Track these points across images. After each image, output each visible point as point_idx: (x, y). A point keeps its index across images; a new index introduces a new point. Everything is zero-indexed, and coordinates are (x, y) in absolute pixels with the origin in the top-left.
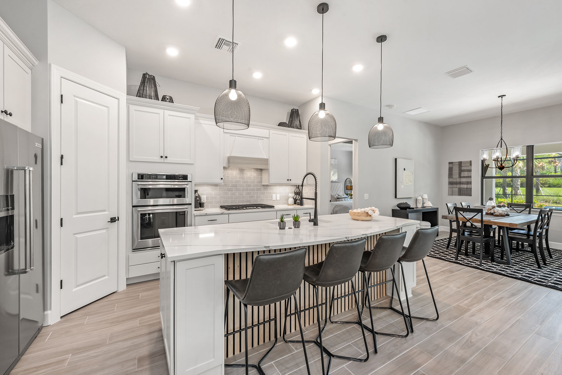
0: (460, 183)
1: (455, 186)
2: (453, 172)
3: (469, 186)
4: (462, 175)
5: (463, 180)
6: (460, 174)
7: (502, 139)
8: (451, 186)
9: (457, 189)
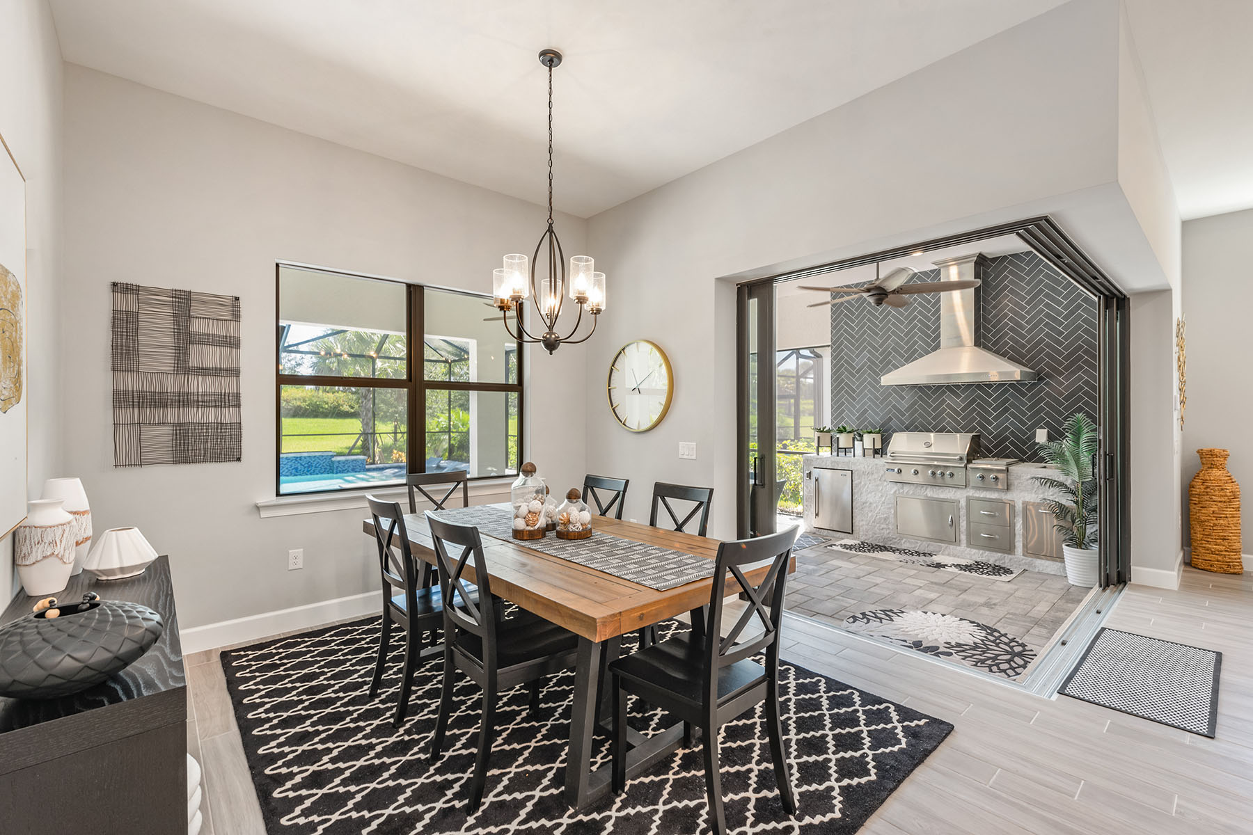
0: (183, 400)
1: (154, 414)
2: (142, 339)
3: (228, 415)
4: (194, 362)
5: (199, 385)
6: (181, 352)
7: (550, 230)
8: (132, 414)
9: (167, 431)
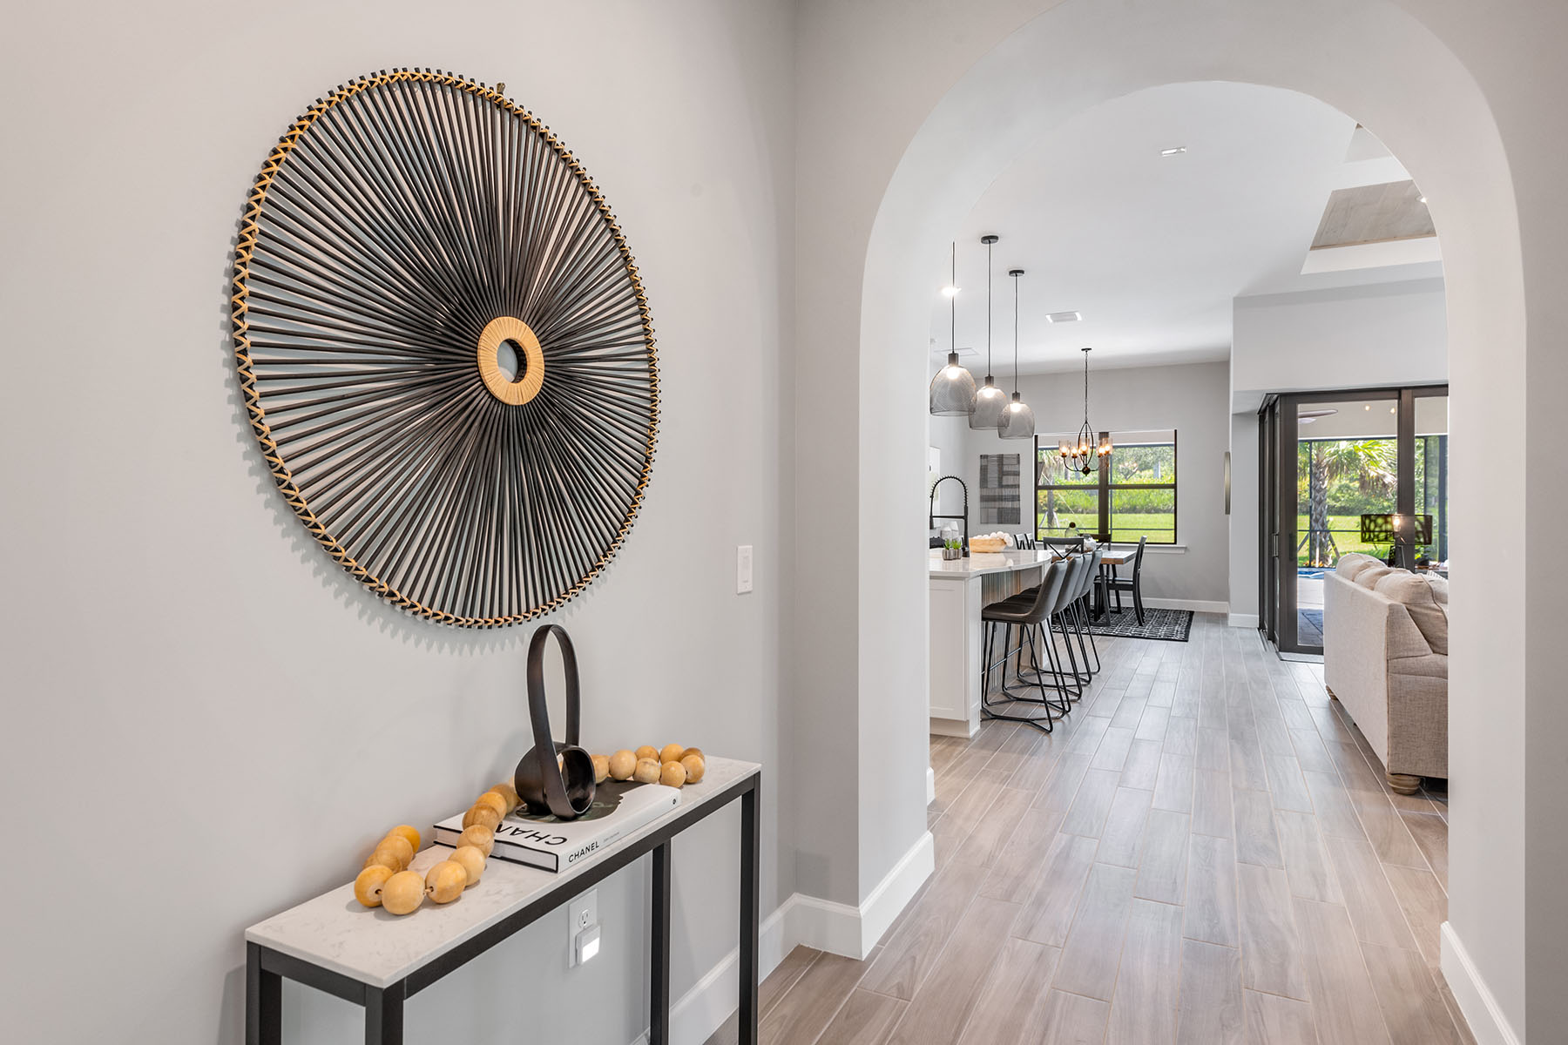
0: (1001, 498)
1: (992, 504)
2: (989, 476)
3: (1015, 504)
4: (1004, 483)
5: (1007, 492)
6: (1000, 480)
8: (985, 504)
9: (996, 510)
